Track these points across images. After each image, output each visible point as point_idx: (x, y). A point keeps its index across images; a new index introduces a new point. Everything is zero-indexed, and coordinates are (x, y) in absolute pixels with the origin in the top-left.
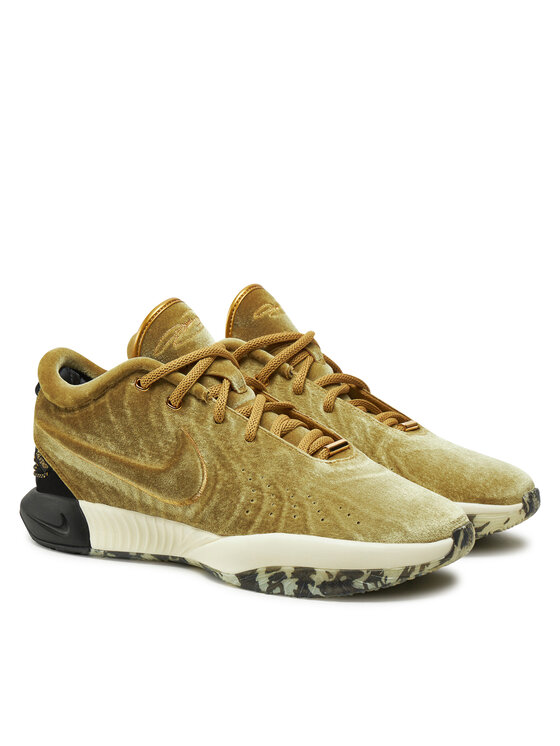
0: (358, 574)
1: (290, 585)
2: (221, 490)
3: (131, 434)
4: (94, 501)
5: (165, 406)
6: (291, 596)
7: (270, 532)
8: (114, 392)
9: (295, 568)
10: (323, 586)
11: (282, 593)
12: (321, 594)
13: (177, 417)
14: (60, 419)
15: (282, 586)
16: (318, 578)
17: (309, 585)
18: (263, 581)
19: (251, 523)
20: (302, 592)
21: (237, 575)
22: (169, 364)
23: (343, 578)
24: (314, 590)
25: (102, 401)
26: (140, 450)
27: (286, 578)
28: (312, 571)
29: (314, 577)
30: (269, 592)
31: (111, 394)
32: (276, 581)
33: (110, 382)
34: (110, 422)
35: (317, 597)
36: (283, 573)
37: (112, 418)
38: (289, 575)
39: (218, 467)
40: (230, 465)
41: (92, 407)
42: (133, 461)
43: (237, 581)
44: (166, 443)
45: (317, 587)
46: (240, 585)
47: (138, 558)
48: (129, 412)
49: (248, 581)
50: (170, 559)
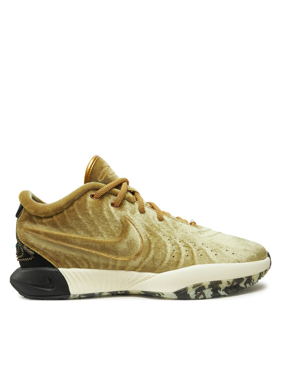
0: (241, 280)
1: (208, 292)
2: (155, 247)
3: (93, 224)
4: (69, 267)
5: (111, 207)
6: (210, 298)
7: (191, 265)
8: (79, 202)
9: (211, 282)
10: (226, 290)
11: (205, 298)
12: (226, 294)
13: (119, 212)
14: (42, 223)
15: (204, 294)
16: (223, 286)
17: (219, 291)
18: (192, 293)
19: (178, 262)
20: (216, 295)
21: (175, 293)
22: (109, 185)
23: (235, 284)
24: (222, 293)
25: (71, 208)
26: (99, 233)
27: (205, 289)
28: (220, 282)
29: (221, 286)
30: (197, 298)
31: (77, 204)
32: (200, 292)
33: (76, 196)
34: (79, 219)
35: (224, 296)
36: (204, 286)
37: (80, 217)
38: (207, 287)
39: (148, 236)
40: (155, 234)
41: (65, 212)
42: (97, 239)
43: (175, 296)
44: (115, 226)
45: (223, 290)
46: (177, 297)
47: (100, 296)
48: (90, 212)
49: (182, 295)
50: (119, 293)
